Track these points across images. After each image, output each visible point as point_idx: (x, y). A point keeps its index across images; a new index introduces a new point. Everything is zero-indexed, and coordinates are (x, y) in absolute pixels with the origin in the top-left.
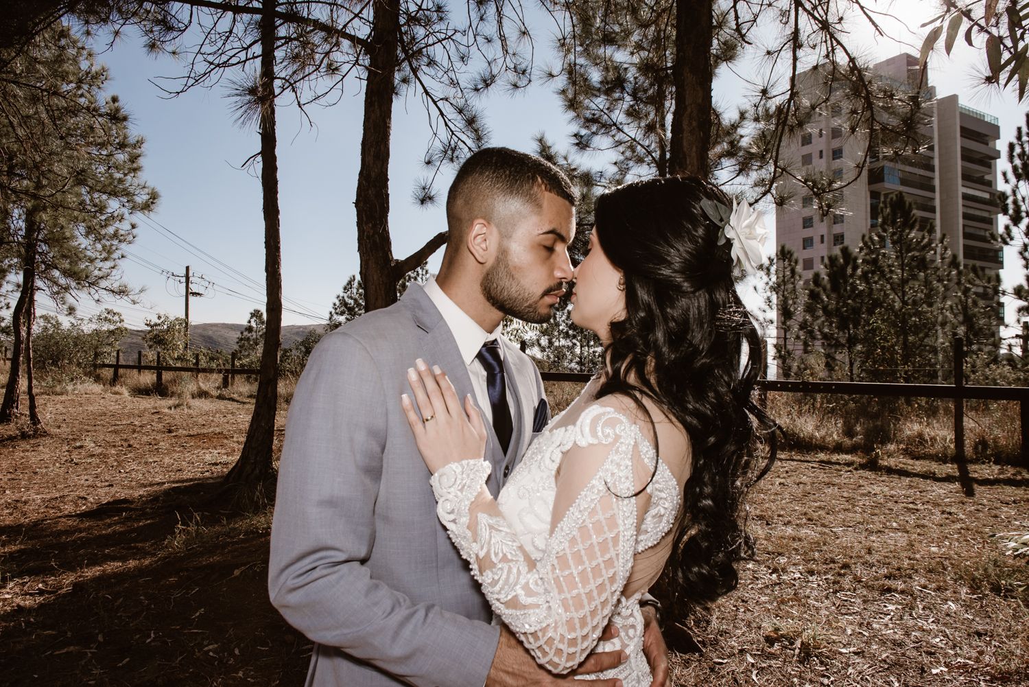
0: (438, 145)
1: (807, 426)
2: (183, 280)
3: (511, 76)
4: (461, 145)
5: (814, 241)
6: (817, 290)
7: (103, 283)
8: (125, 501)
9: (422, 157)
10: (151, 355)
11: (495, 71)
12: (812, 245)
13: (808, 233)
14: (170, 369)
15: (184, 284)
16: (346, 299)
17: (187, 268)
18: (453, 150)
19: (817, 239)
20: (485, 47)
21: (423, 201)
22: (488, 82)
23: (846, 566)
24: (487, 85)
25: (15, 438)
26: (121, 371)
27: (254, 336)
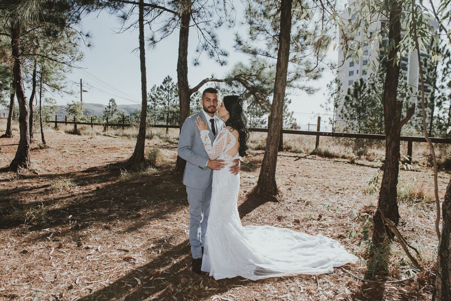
0: (201, 44)
1: (334, 149)
2: (80, 85)
3: (228, 23)
4: (209, 45)
5: (354, 72)
6: (349, 96)
7: (64, 89)
8: (95, 168)
9: (195, 49)
10: (71, 118)
11: (222, 21)
12: (353, 74)
13: (351, 69)
14: (79, 123)
15: (80, 87)
16: (152, 94)
17: (81, 80)
18: (206, 46)
19: (355, 72)
20: (219, 12)
21: (195, 65)
22: (220, 24)
23: (328, 187)
24: (220, 25)
25: (38, 148)
26: (58, 124)
27: (111, 110)
